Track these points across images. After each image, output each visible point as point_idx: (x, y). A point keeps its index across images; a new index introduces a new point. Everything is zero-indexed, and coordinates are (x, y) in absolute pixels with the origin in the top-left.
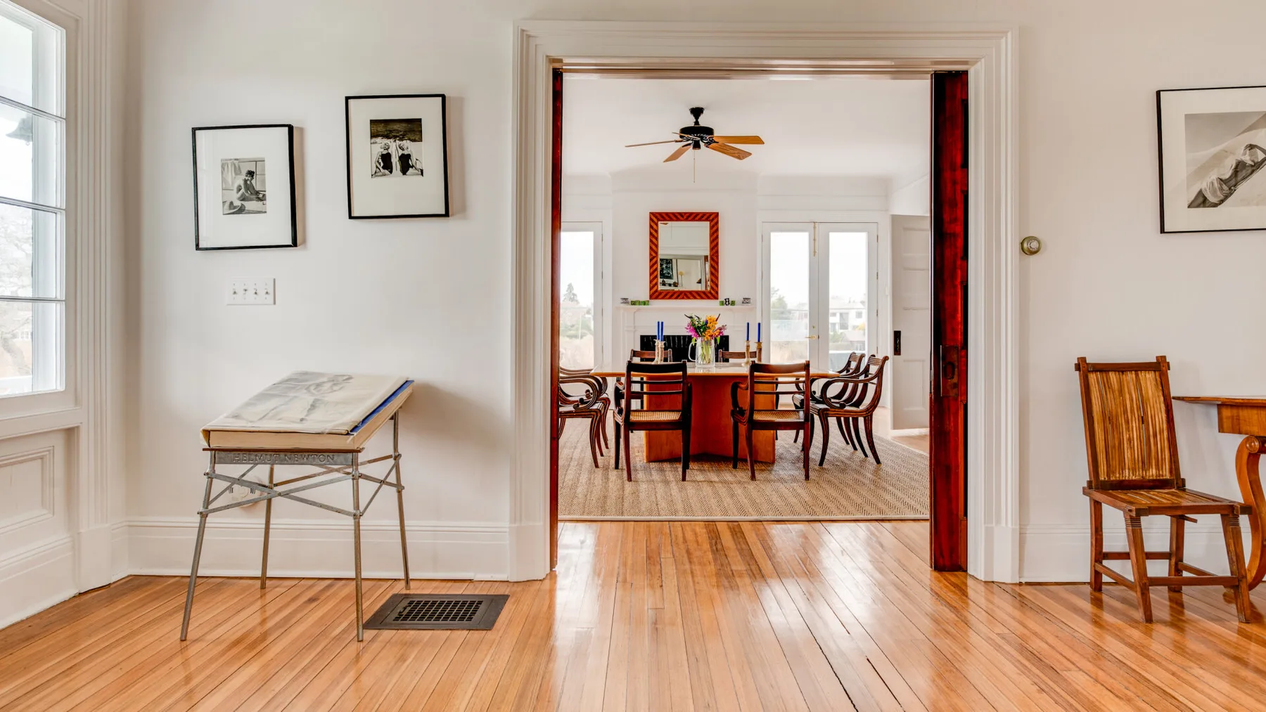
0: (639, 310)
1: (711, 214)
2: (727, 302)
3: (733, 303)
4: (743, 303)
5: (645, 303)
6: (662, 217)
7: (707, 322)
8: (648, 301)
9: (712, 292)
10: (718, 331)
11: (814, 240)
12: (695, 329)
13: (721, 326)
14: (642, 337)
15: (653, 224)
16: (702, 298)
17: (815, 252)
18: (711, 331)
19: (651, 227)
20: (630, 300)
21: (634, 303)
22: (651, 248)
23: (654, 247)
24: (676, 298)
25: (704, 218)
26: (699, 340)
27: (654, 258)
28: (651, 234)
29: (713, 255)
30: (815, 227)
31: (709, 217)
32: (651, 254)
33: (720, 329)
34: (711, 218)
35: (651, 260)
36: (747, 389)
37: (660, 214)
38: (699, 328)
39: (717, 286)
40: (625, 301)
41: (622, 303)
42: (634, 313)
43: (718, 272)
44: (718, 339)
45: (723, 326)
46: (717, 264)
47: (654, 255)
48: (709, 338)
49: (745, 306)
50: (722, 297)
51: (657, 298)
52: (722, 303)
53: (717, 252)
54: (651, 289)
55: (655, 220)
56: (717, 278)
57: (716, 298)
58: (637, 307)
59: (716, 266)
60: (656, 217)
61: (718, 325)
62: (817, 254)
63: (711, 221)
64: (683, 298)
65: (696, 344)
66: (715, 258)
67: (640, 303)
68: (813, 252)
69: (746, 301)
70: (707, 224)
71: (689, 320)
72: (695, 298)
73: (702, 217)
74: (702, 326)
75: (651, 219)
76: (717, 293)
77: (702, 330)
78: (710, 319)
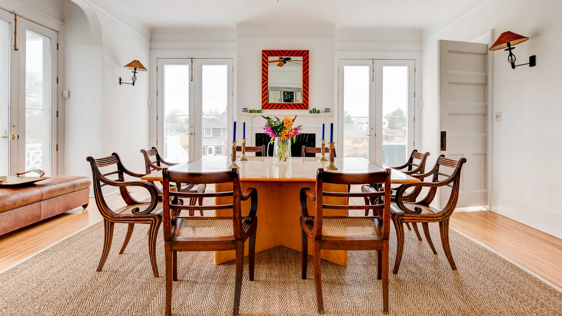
0: (254, 116)
1: (304, 51)
2: (314, 111)
3: (318, 112)
4: (325, 112)
5: (258, 112)
6: (271, 53)
7: (283, 124)
8: (261, 110)
9: (304, 104)
10: (294, 131)
11: (373, 71)
12: (272, 129)
13: (296, 127)
14: (257, 135)
15: (264, 58)
16: (297, 108)
17: (373, 79)
18: (287, 131)
19: (263, 60)
20: (248, 110)
21: (251, 112)
22: (263, 74)
23: (265, 74)
24: (280, 108)
25: (298, 54)
26: (277, 139)
27: (265, 81)
28: (263, 65)
29: (305, 79)
30: (373, 63)
31: (302, 54)
32: (263, 79)
33: (296, 129)
34: (304, 54)
35: (263, 83)
36: (315, 200)
37: (269, 51)
38: (277, 127)
39: (308, 100)
40: (245, 110)
41: (243, 111)
42: (252, 118)
43: (308, 91)
44: (294, 138)
45: (299, 126)
46: (308, 85)
47: (265, 79)
48: (285, 138)
49: (327, 114)
50: (311, 107)
51: (267, 108)
52: (311, 112)
53: (308, 77)
54: (263, 102)
55: (266, 55)
56: (308, 95)
57: (307, 108)
58: (254, 114)
59: (307, 87)
60: (266, 53)
61: (295, 125)
62: (374, 80)
63: (304, 56)
64: (284, 108)
65: (274, 143)
66: (306, 82)
67: (255, 111)
68: (372, 79)
69: (327, 110)
70: (301, 58)
71: (266, 121)
72: (293, 108)
73: (298, 53)
74: (279, 126)
75: (263, 55)
76: (308, 105)
77: (279, 130)
78: (286, 120)
